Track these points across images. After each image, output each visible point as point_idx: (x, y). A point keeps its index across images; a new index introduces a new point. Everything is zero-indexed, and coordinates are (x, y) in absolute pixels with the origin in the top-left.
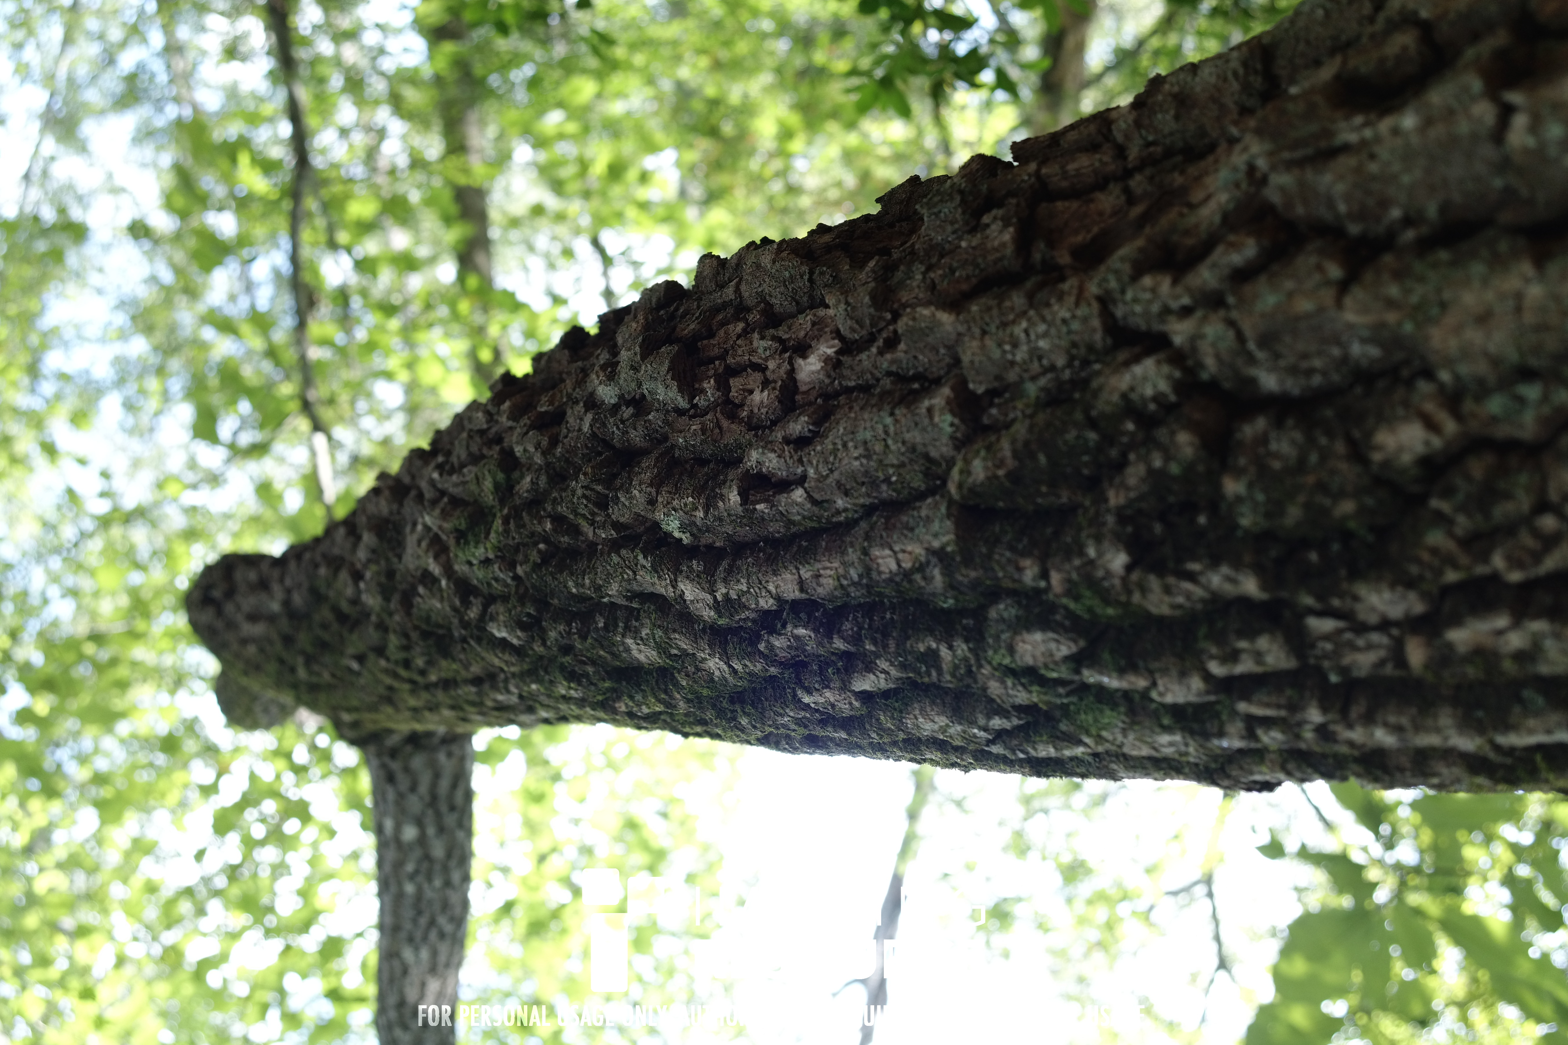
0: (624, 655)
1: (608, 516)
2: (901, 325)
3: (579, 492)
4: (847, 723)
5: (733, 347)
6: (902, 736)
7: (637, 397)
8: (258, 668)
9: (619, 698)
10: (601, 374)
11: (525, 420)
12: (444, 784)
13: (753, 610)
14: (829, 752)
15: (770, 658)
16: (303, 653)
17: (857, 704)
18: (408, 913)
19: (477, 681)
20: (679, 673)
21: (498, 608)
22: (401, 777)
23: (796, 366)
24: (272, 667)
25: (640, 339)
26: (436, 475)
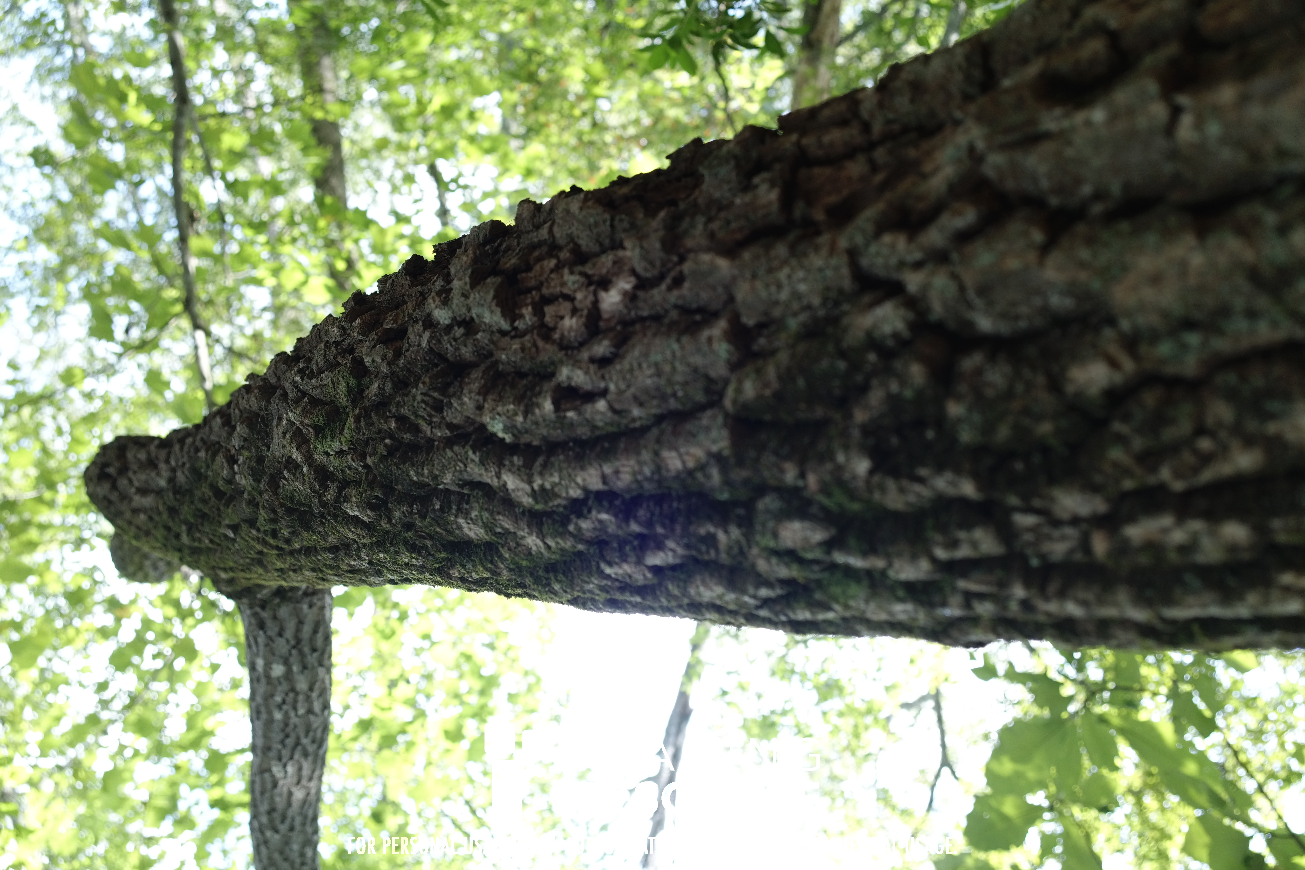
0: (457, 532)
1: (443, 418)
2: (687, 267)
3: (419, 398)
4: (641, 590)
5: (547, 280)
6: (686, 601)
7: (467, 319)
8: (147, 533)
9: (453, 566)
10: (437, 299)
11: (373, 336)
12: (307, 629)
13: (564, 498)
14: (627, 612)
15: (578, 537)
16: (186, 522)
17: (649, 575)
18: (277, 736)
19: (334, 549)
20: (503, 547)
21: (351, 491)
22: (269, 623)
23: (599, 297)
24: (160, 533)
25: (470, 271)
26: (298, 379)
